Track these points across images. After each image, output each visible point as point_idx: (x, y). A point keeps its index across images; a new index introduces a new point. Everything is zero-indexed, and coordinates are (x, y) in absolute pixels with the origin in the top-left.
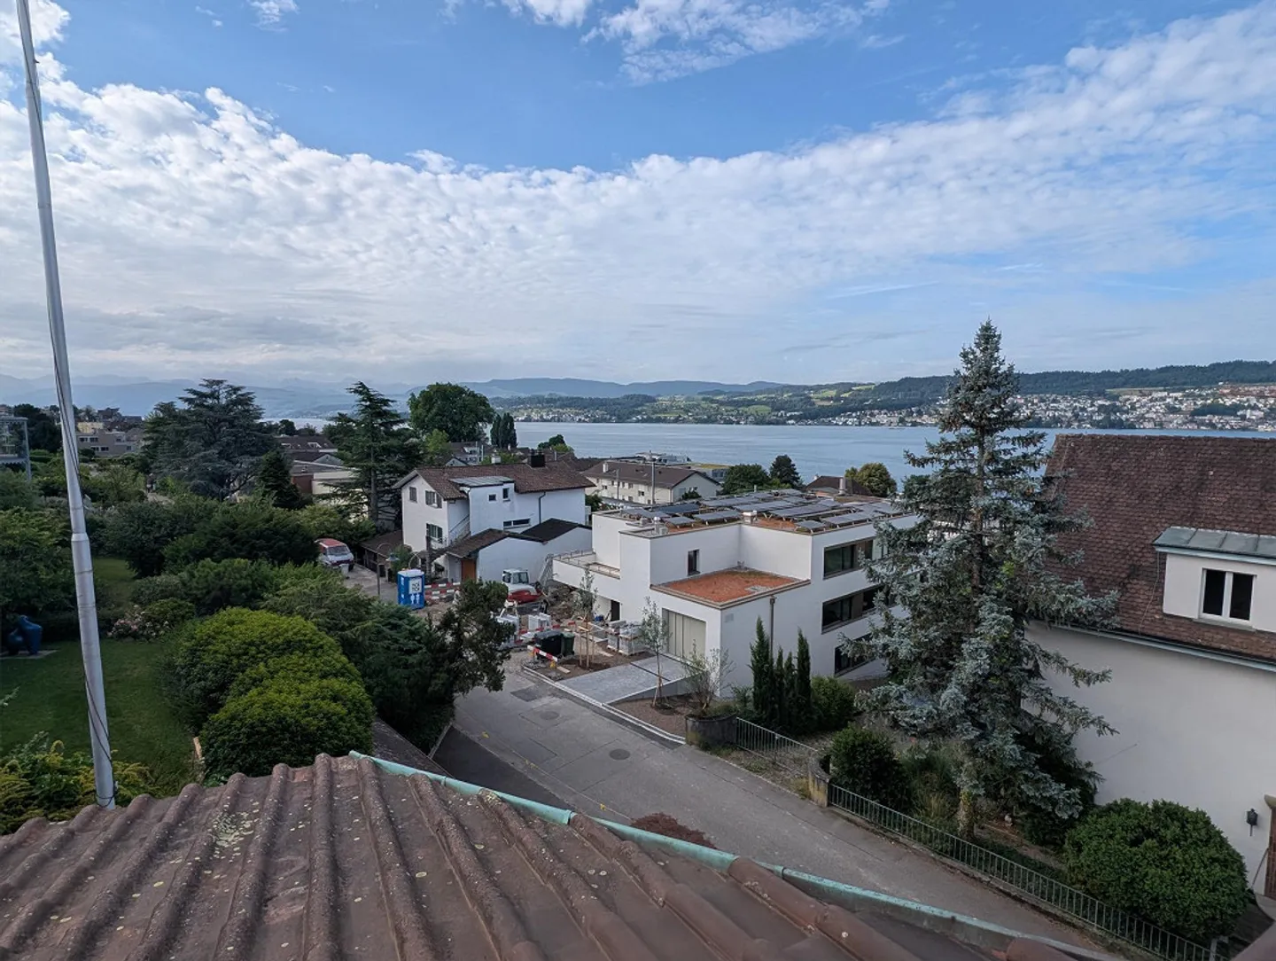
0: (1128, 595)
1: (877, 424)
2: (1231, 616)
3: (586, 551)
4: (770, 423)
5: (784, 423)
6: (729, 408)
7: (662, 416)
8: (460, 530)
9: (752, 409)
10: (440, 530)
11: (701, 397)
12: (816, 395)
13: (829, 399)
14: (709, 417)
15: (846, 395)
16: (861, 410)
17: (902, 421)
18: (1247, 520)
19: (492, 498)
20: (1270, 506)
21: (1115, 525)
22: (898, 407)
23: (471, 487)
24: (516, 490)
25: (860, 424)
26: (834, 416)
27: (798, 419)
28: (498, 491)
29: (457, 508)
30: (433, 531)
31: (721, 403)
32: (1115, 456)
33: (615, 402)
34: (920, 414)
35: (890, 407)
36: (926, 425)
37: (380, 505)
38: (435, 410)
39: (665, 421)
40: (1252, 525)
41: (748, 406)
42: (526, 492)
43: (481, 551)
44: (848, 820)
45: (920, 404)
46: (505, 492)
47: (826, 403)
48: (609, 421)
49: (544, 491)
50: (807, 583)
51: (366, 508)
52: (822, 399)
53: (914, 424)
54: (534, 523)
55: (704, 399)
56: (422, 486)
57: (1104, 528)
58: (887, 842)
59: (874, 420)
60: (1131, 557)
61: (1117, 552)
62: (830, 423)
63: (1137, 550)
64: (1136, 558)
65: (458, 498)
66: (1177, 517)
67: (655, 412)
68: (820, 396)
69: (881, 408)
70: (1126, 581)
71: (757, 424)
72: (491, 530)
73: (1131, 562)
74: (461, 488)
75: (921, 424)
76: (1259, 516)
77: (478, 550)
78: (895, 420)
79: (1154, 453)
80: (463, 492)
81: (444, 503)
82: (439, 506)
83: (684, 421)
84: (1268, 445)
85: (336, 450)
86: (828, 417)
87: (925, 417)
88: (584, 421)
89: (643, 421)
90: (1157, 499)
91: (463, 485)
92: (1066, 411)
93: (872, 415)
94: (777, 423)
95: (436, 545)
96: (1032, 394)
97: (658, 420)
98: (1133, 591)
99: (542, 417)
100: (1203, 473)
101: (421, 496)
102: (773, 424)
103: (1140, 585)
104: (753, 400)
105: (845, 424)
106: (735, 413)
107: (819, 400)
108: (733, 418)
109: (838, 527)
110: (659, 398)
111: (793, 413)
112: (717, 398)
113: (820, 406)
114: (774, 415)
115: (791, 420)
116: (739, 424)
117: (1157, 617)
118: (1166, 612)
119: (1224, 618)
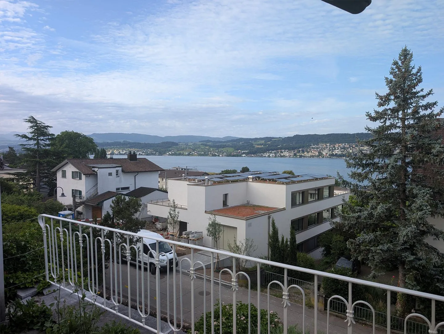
1: (284, 156)
3: (164, 199)
4: (234, 156)
5: (241, 156)
6: (215, 149)
7: (181, 152)
8: (92, 192)
9: (224, 150)
10: (80, 192)
11: (200, 143)
12: (255, 143)
13: (261, 145)
14: (205, 153)
15: (269, 143)
16: (276, 150)
17: (295, 155)
19: (110, 174)
22: (293, 149)
23: (99, 168)
24: (123, 171)
25: (276, 157)
26: (264, 153)
27: (247, 154)
28: (113, 171)
29: (91, 180)
30: (76, 193)
31: (211, 146)
33: (158, 145)
34: (303, 152)
35: (290, 149)
36: (306, 157)
37: (41, 184)
38: (64, 145)
39: (183, 155)
41: (223, 148)
42: (129, 172)
43: (105, 202)
44: (337, 316)
45: (303, 147)
46: (117, 171)
47: (260, 147)
48: (155, 154)
49: (138, 172)
50: (284, 209)
51: (32, 186)
52: (258, 145)
53: (301, 156)
54: (132, 189)
55: (202, 144)
56: (70, 169)
58: (360, 325)
59: (282, 154)
62: (262, 156)
65: (92, 174)
67: (178, 150)
68: (257, 143)
69: (285, 149)
71: (228, 156)
72: (109, 192)
74: (93, 169)
75: (304, 156)
77: (103, 201)
78: (292, 154)
80: (94, 171)
81: (83, 177)
82: (80, 179)
83: (192, 155)
85: (8, 164)
86: (261, 153)
87: (306, 153)
88: (142, 155)
89: (172, 155)
91: (94, 167)
92: (367, 151)
93: (282, 152)
94: (237, 156)
95: (78, 200)
96: (352, 143)
97: (180, 154)
99: (119, 152)
101: (69, 174)
102: (235, 156)
104: (226, 145)
105: (269, 156)
106: (217, 151)
107: (256, 145)
108: (216, 154)
109: (296, 182)
110: (180, 144)
111: (245, 151)
112: (208, 144)
113: (257, 148)
114: (236, 152)
115: (244, 154)
116: (219, 156)
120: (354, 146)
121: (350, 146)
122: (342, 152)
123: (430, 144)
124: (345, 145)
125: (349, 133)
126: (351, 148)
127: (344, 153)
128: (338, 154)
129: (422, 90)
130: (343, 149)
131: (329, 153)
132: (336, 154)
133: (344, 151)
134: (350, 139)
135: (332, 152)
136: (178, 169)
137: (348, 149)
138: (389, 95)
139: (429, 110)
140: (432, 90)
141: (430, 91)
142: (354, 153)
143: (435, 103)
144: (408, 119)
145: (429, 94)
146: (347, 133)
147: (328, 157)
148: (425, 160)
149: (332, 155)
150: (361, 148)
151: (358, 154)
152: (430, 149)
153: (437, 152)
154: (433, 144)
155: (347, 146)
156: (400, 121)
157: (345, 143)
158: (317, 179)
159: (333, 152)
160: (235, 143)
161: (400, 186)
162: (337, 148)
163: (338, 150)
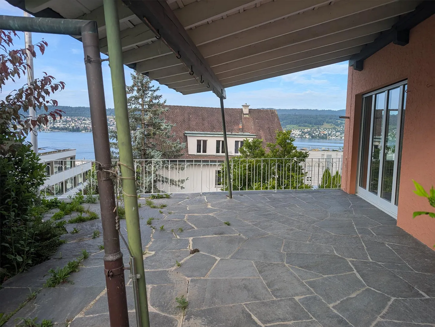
20: (205, 124)
40: (202, 129)
76: (203, 127)
100: (189, 116)
109: (41, 155)
117: (187, 156)
118: (189, 154)
119: (202, 153)
120: (76, 120)
121: (72, 119)
122: (64, 126)
123: (159, 123)
124: (66, 118)
125: (71, 106)
126: (74, 121)
127: (66, 127)
128: (60, 127)
129: (153, 86)
130: (65, 122)
131: (50, 126)
132: (58, 127)
133: (66, 124)
134: (72, 112)
135: (53, 125)
137: (71, 122)
138: (133, 86)
139: (157, 100)
140: (159, 87)
141: (158, 88)
142: (76, 127)
143: (161, 96)
144: (145, 105)
145: (157, 89)
146: (69, 106)
147: (49, 130)
148: (157, 133)
149: (54, 128)
150: (83, 122)
151: (80, 128)
152: (160, 126)
153: (164, 128)
154: (161, 123)
155: (69, 119)
156: (140, 106)
157: (67, 116)
158: (59, 151)
159: (55, 125)
161: (142, 151)
162: (58, 121)
163: (59, 123)
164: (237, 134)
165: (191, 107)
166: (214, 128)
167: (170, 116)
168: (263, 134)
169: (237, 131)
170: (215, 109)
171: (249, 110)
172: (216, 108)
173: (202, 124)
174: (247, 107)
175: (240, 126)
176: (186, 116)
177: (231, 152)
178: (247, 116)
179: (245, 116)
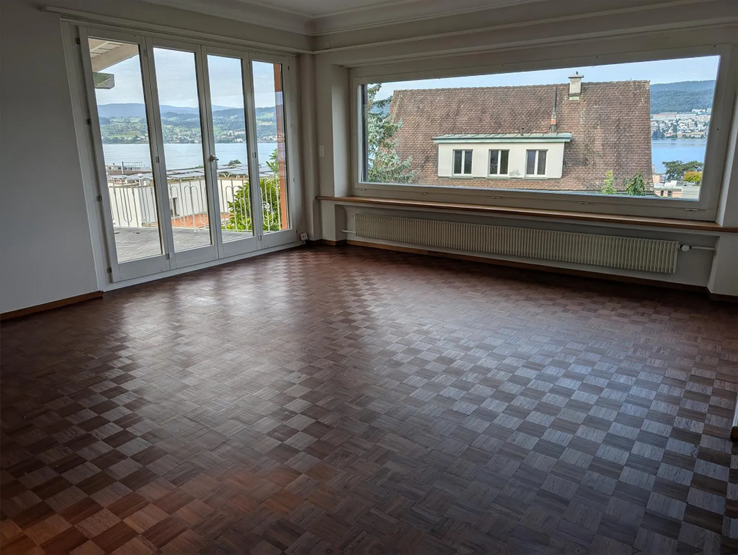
0: (424, 171)
2: (465, 173)
4: (221, 142)
18: (475, 128)
20: (484, 120)
21: (420, 137)
31: (176, 124)
32: (421, 101)
40: (476, 130)
47: (266, 124)
52: (264, 120)
57: (415, 139)
60: (426, 153)
61: (420, 150)
63: (429, 148)
64: (428, 153)
66: (447, 130)
68: (261, 117)
70: (424, 164)
73: (426, 155)
76: (479, 126)
79: (439, 98)
84: (485, 90)
90: (439, 122)
98: (427, 169)
100: (459, 107)
103: (430, 165)
106: (189, 133)
107: (261, 121)
108: (188, 138)
110: (114, 120)
111: (240, 133)
112: (171, 119)
113: (261, 126)
114: (224, 135)
115: (239, 138)
116: (194, 143)
117: (436, 179)
118: (439, 176)
119: (463, 174)
136: (112, 168)
160: (222, 117)
164: (545, 136)
165: (467, 88)
166: (500, 126)
167: (426, 109)
168: (599, 135)
169: (546, 131)
170: (512, 90)
171: (582, 84)
172: (514, 88)
173: (479, 119)
174: (578, 79)
175: (552, 119)
176: (454, 106)
177: (518, 171)
178: (577, 98)
179: (571, 99)
